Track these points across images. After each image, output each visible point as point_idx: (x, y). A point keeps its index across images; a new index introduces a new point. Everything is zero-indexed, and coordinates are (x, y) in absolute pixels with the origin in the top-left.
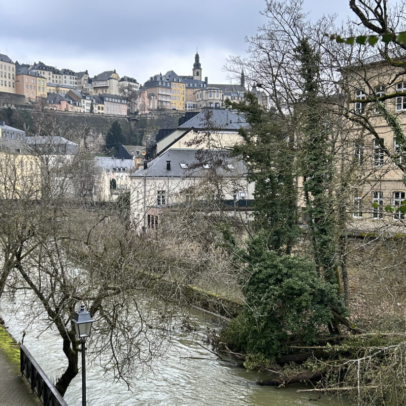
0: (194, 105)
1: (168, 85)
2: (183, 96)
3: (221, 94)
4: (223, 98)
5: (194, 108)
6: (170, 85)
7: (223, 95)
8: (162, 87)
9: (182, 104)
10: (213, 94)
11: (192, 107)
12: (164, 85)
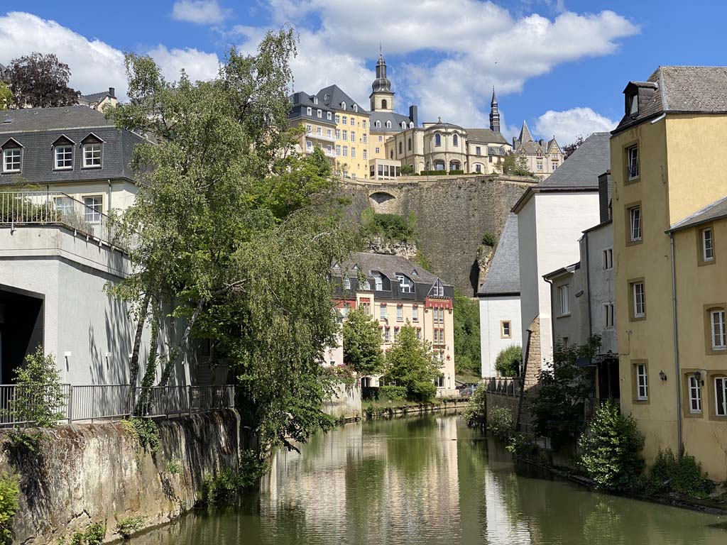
0: (392, 168)
1: (330, 118)
2: (363, 146)
3: (464, 140)
4: (467, 150)
5: (392, 174)
6: (333, 117)
7: (467, 143)
8: (314, 120)
9: (362, 166)
10: (442, 138)
11: (386, 174)
12: (320, 116)
